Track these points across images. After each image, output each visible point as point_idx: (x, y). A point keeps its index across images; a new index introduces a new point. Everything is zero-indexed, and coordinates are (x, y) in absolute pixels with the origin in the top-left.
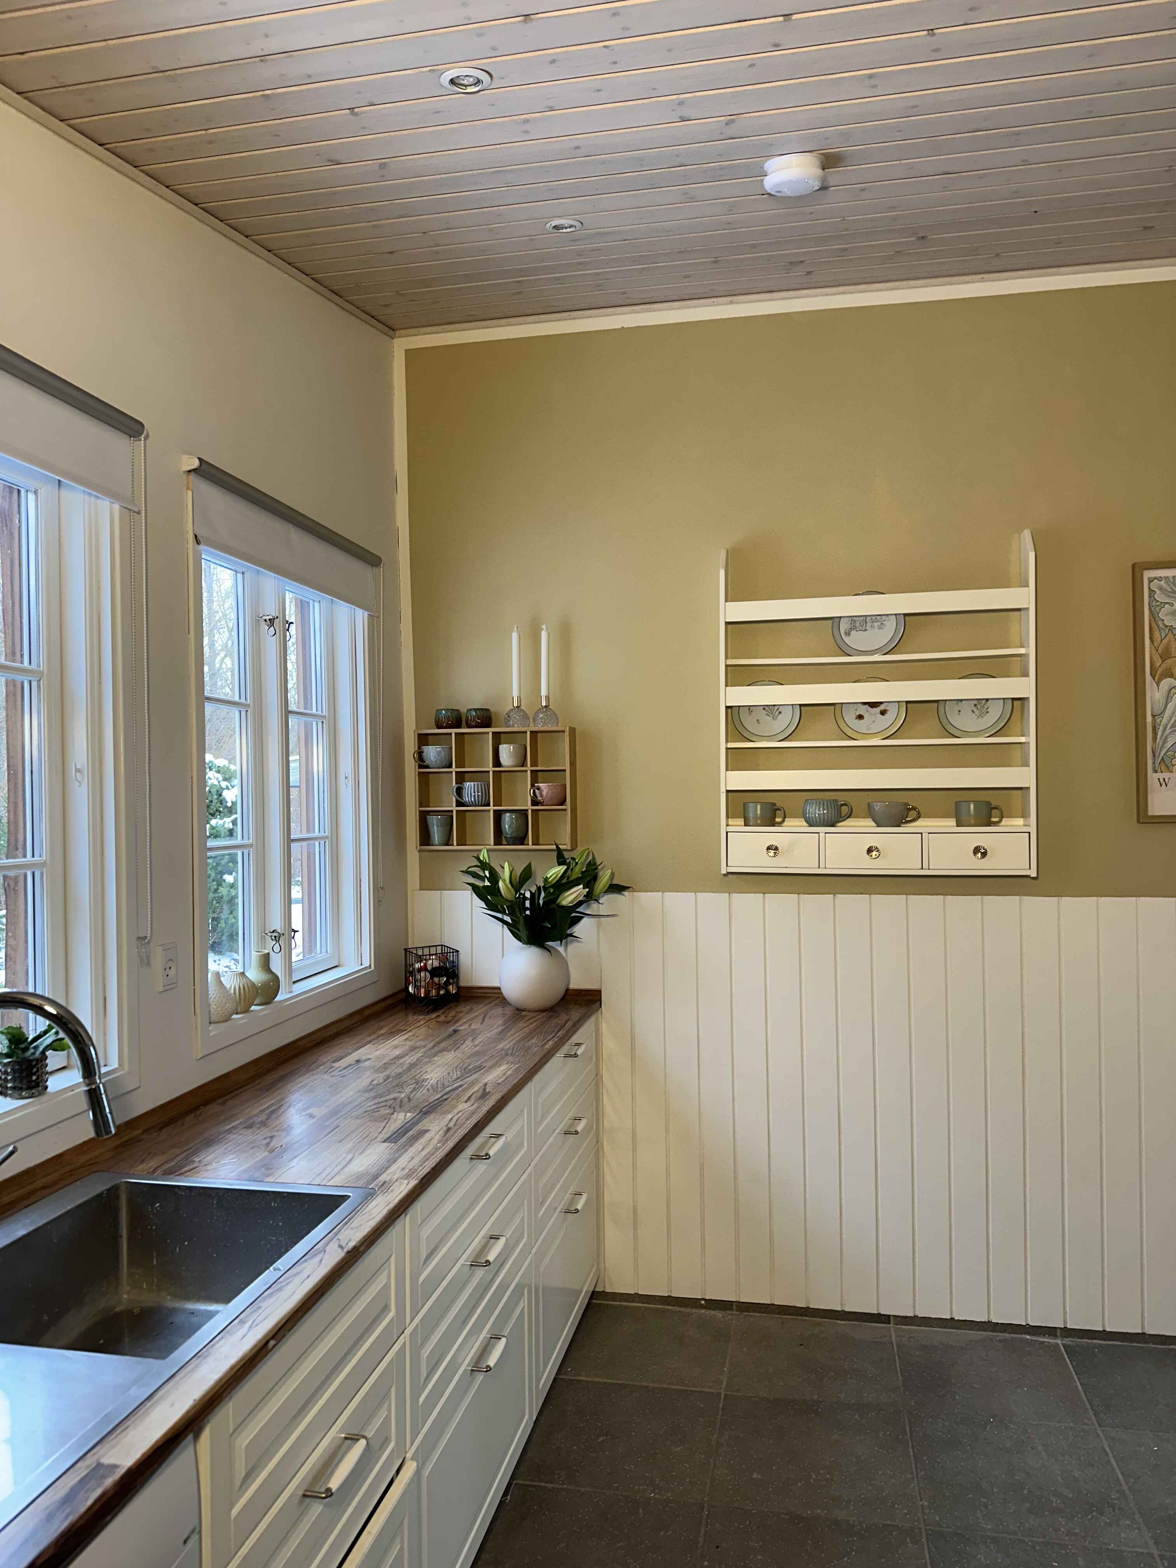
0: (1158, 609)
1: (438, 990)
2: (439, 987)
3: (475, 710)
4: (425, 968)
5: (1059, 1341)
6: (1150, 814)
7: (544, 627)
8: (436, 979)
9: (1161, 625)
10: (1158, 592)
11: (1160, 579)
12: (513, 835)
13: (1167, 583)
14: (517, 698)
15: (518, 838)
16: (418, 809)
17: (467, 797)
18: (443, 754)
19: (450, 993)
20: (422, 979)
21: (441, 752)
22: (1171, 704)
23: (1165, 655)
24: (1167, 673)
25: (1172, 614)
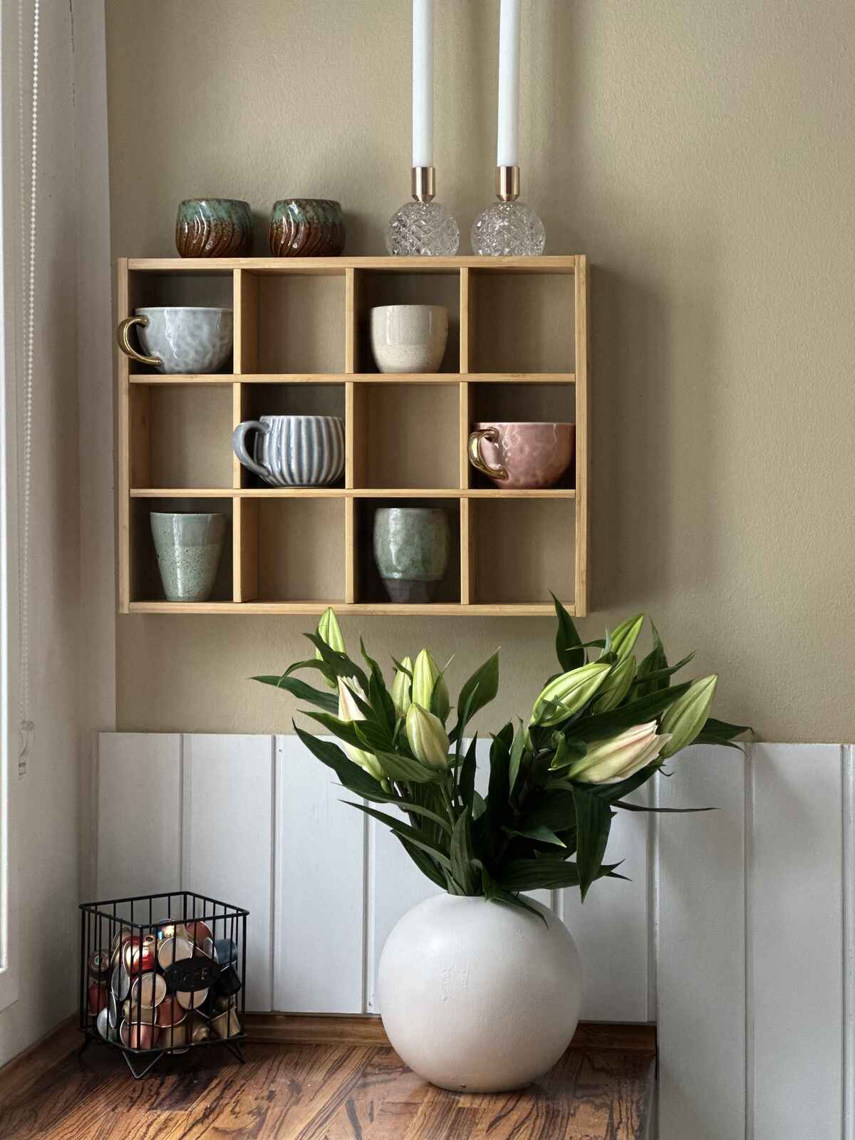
1: (189, 1025)
2: (191, 1018)
3: (299, 203)
4: (152, 965)
8: (183, 998)
12: (413, 573)
14: (424, 170)
15: (428, 584)
16: (126, 493)
17: (275, 459)
18: (205, 332)
19: (218, 1035)
20: (147, 996)
21: (198, 327)
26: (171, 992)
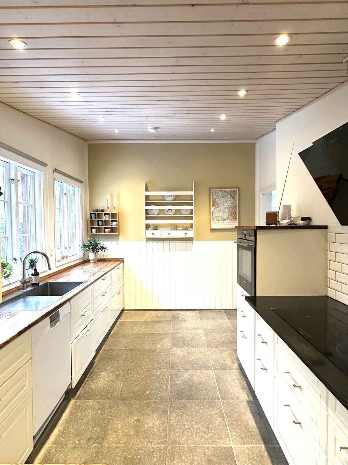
0: (213, 195)
3: (101, 209)
5: (197, 311)
6: (212, 228)
7: (114, 195)
9: (213, 198)
10: (213, 193)
11: (213, 191)
14: (108, 207)
16: (90, 227)
22: (215, 210)
23: (214, 203)
24: (214, 206)
25: (215, 196)
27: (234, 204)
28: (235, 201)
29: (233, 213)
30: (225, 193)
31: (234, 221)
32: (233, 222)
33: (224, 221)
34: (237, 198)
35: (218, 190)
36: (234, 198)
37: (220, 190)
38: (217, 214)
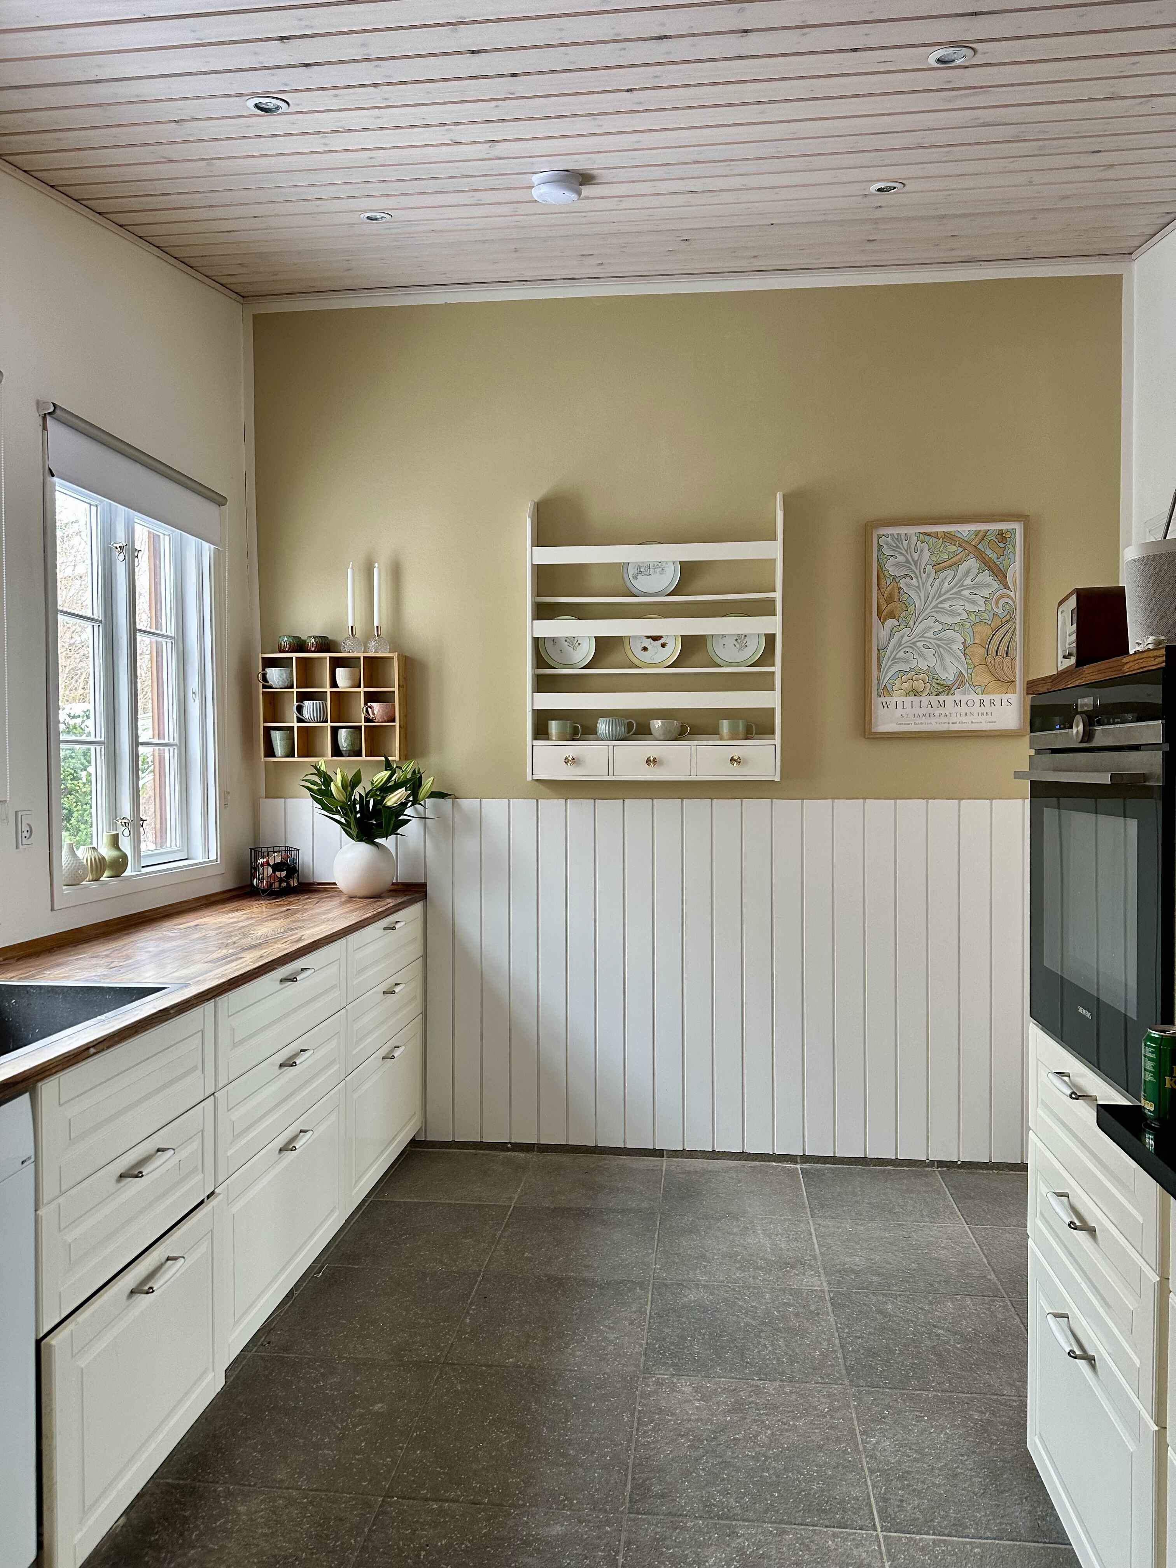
0: (884, 560)
1: (280, 882)
2: (281, 880)
3: (314, 637)
4: (268, 864)
5: (798, 1166)
6: (873, 730)
7: (376, 565)
8: (278, 874)
9: (887, 575)
10: (885, 546)
11: (887, 536)
12: (349, 748)
13: (892, 539)
14: (352, 627)
15: (354, 752)
16: (262, 725)
17: (306, 715)
18: (284, 676)
19: (290, 885)
20: (265, 873)
21: (282, 674)
22: (893, 642)
23: (890, 600)
24: (892, 615)
25: (898, 565)
26: (274, 872)
27: (1001, 603)
28: (1008, 589)
29: (993, 651)
30: (953, 548)
31: (997, 697)
32: (992, 703)
33: (941, 698)
34: (1015, 570)
35: (912, 530)
36: (1000, 574)
37: (925, 534)
38: (907, 661)
